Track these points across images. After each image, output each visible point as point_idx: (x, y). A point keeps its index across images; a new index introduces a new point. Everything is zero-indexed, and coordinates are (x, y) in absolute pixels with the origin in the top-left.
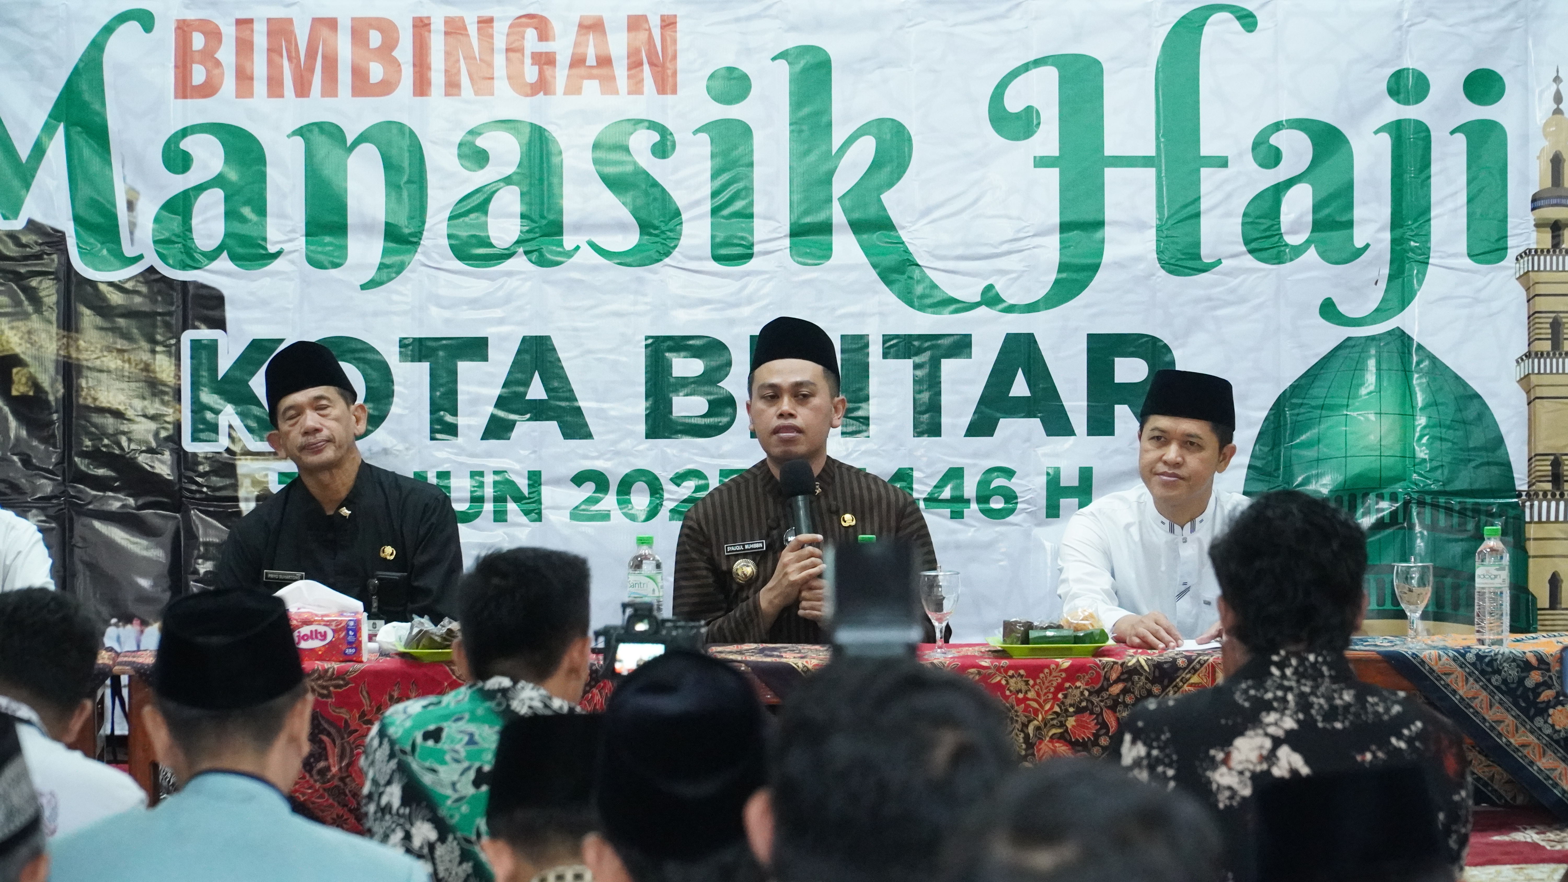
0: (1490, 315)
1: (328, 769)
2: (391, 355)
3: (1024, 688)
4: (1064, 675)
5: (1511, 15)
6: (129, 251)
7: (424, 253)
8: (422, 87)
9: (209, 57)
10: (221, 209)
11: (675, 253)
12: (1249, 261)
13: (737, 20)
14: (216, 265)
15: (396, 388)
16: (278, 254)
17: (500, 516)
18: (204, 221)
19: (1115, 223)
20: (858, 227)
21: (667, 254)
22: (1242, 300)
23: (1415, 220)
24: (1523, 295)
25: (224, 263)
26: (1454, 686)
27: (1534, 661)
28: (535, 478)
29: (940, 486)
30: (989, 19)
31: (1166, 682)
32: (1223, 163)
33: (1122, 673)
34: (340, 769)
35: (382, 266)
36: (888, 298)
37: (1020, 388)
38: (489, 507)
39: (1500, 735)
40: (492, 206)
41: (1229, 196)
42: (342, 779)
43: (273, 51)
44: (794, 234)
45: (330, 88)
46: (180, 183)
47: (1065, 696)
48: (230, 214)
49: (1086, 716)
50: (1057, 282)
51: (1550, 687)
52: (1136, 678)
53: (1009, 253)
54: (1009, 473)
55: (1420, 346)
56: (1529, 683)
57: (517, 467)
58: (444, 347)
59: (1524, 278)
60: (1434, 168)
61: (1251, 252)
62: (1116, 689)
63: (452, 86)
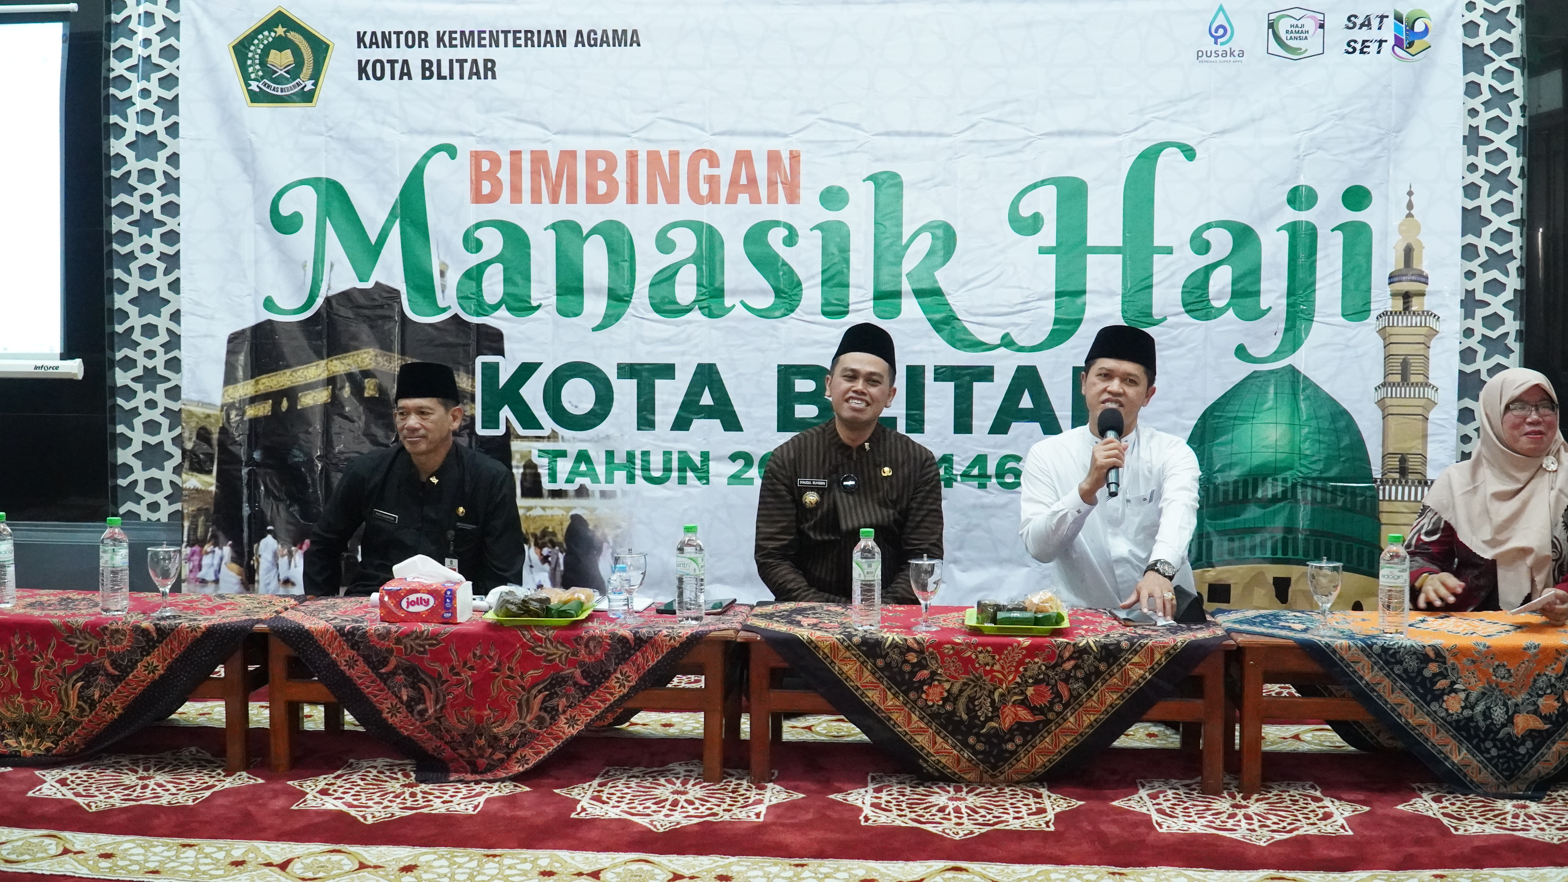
0: (1357, 357)
1: (426, 710)
2: (612, 374)
3: (991, 662)
4: (1024, 652)
5: (1378, 148)
6: (441, 304)
7: (635, 309)
8: (632, 198)
9: (492, 176)
10: (501, 277)
11: (797, 310)
12: (1187, 318)
13: (841, 154)
14: (497, 314)
15: (615, 396)
16: (539, 306)
17: (682, 481)
18: (490, 285)
19: (1094, 292)
20: (919, 294)
21: (792, 311)
22: (1181, 345)
23: (1304, 291)
24: (1381, 342)
25: (503, 312)
26: (1361, 673)
27: (1432, 654)
28: (705, 456)
29: (972, 466)
30: (1010, 153)
31: (1111, 660)
32: (1169, 251)
33: (1074, 652)
34: (435, 711)
35: (606, 316)
36: (938, 341)
37: (1026, 402)
38: (675, 474)
39: (1399, 715)
40: (679, 277)
41: (1173, 274)
42: (438, 719)
43: (535, 173)
44: (876, 298)
45: (572, 198)
46: (474, 260)
47: (1026, 670)
48: (507, 280)
49: (1043, 687)
50: (1053, 331)
51: (1445, 677)
52: (1086, 656)
53: (1021, 311)
54: (1018, 459)
55: (1305, 377)
56: (1427, 673)
57: (693, 448)
58: (647, 370)
59: (1382, 332)
60: (1319, 255)
61: (1187, 312)
62: (1069, 665)
63: (652, 199)
